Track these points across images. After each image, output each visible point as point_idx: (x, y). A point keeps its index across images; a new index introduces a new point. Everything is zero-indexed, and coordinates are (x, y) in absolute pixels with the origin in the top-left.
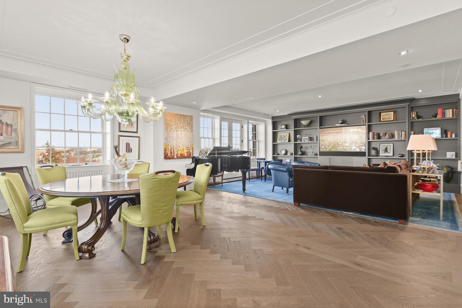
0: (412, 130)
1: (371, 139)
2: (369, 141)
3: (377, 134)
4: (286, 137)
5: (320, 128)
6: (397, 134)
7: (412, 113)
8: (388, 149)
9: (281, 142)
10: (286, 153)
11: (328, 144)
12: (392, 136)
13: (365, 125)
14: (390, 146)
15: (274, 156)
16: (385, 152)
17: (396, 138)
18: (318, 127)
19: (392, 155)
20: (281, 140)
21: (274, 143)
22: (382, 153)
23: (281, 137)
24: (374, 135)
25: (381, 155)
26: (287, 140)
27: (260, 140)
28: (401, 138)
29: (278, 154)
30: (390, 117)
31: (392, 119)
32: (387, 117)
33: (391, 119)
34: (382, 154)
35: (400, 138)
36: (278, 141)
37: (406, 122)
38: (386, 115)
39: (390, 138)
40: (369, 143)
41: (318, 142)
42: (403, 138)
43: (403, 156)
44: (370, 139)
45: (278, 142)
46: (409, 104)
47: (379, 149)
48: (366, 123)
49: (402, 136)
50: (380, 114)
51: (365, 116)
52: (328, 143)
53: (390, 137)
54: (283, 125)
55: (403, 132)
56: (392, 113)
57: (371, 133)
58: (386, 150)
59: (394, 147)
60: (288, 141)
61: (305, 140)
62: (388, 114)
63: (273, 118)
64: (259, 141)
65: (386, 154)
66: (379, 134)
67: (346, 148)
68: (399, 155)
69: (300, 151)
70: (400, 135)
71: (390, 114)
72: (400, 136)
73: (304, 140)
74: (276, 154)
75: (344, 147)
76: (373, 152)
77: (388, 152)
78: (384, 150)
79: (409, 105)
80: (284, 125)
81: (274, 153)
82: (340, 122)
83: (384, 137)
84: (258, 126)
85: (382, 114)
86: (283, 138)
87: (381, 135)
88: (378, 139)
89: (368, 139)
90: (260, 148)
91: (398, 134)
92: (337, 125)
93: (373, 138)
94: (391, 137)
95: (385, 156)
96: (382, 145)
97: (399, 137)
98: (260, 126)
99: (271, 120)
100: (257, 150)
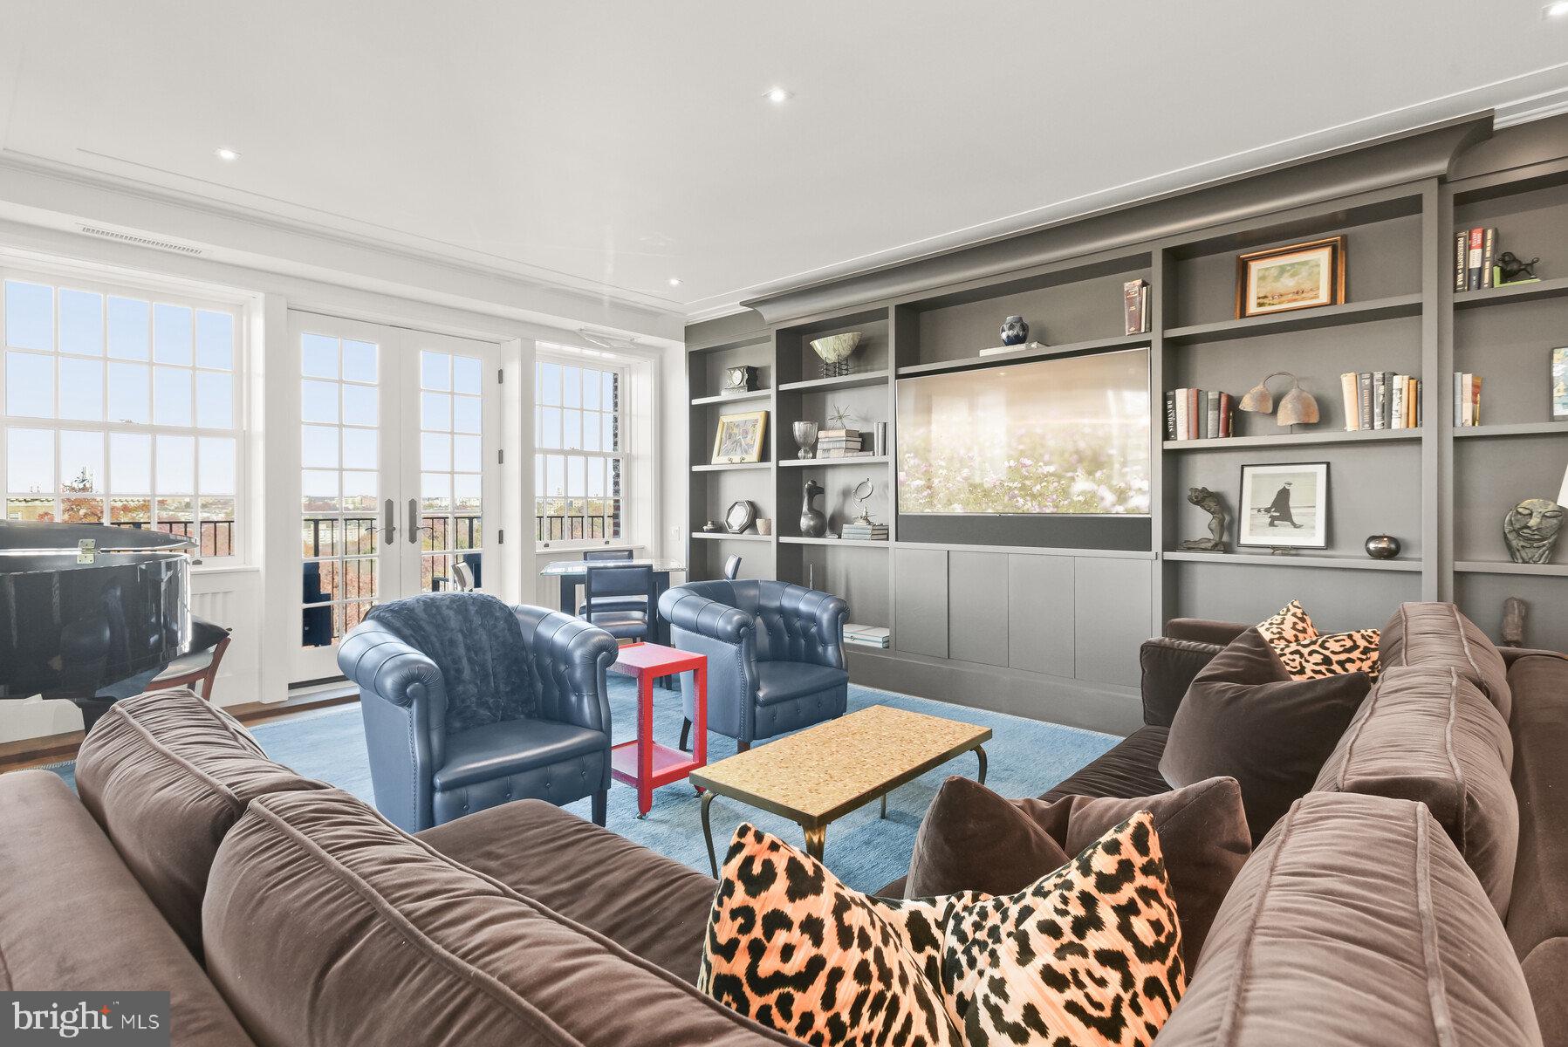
0: (1460, 366)
1: (1182, 439)
2: (1170, 445)
3: (1224, 400)
5: (898, 377)
6: (1359, 395)
7: (1461, 242)
8: (1291, 504)
9: (728, 459)
10: (750, 524)
11: (941, 467)
12: (1325, 413)
13: (1148, 344)
14: (1308, 485)
15: (696, 535)
16: (1272, 524)
17: (1352, 423)
18: (890, 372)
19: (1319, 540)
20: (729, 453)
21: (695, 469)
22: (1253, 528)
23: (729, 435)
24: (1203, 405)
25: (1246, 537)
26: (755, 453)
27: (633, 452)
28: (1387, 424)
29: (719, 529)
30: (1307, 286)
31: (1324, 296)
32: (1288, 283)
33: (1316, 297)
34: (1254, 531)
35: (1378, 424)
36: (715, 459)
37: (1416, 310)
38: (1282, 270)
39: (1306, 426)
40: (1174, 461)
41: (890, 458)
42: (1397, 423)
43: (1393, 551)
44: (1175, 433)
45: (718, 459)
46: (1441, 166)
47: (1234, 502)
48: (1150, 329)
49: (1395, 407)
50: (1243, 269)
51: (1144, 284)
52: (943, 464)
53: (1307, 414)
54: (734, 369)
55: (1399, 382)
56: (1323, 257)
57: (1181, 395)
58: (1281, 508)
59: (1334, 485)
60: (757, 458)
61: (831, 450)
62: (1292, 265)
63: (691, 332)
64: (629, 459)
65: (1284, 536)
66: (1233, 403)
67: (1038, 487)
68: (1372, 546)
69: (811, 509)
70: (1378, 400)
71: (1305, 263)
72: (1377, 410)
73: (826, 446)
74: (707, 526)
75: (1028, 483)
76: (1200, 522)
77: (1295, 519)
78: (1267, 510)
79: (1442, 180)
80: (739, 368)
81: (695, 523)
82: (1004, 336)
83: (1268, 421)
84: (627, 376)
85: (1255, 268)
86: (740, 441)
87: (1247, 405)
88: (1227, 435)
89: (1167, 436)
90: (636, 492)
91: (1366, 393)
92: (987, 353)
93: (1198, 431)
94: (1315, 419)
95: (1274, 548)
96: (1255, 476)
97: (1367, 418)
98: (634, 378)
99: (683, 345)
100: (622, 504)
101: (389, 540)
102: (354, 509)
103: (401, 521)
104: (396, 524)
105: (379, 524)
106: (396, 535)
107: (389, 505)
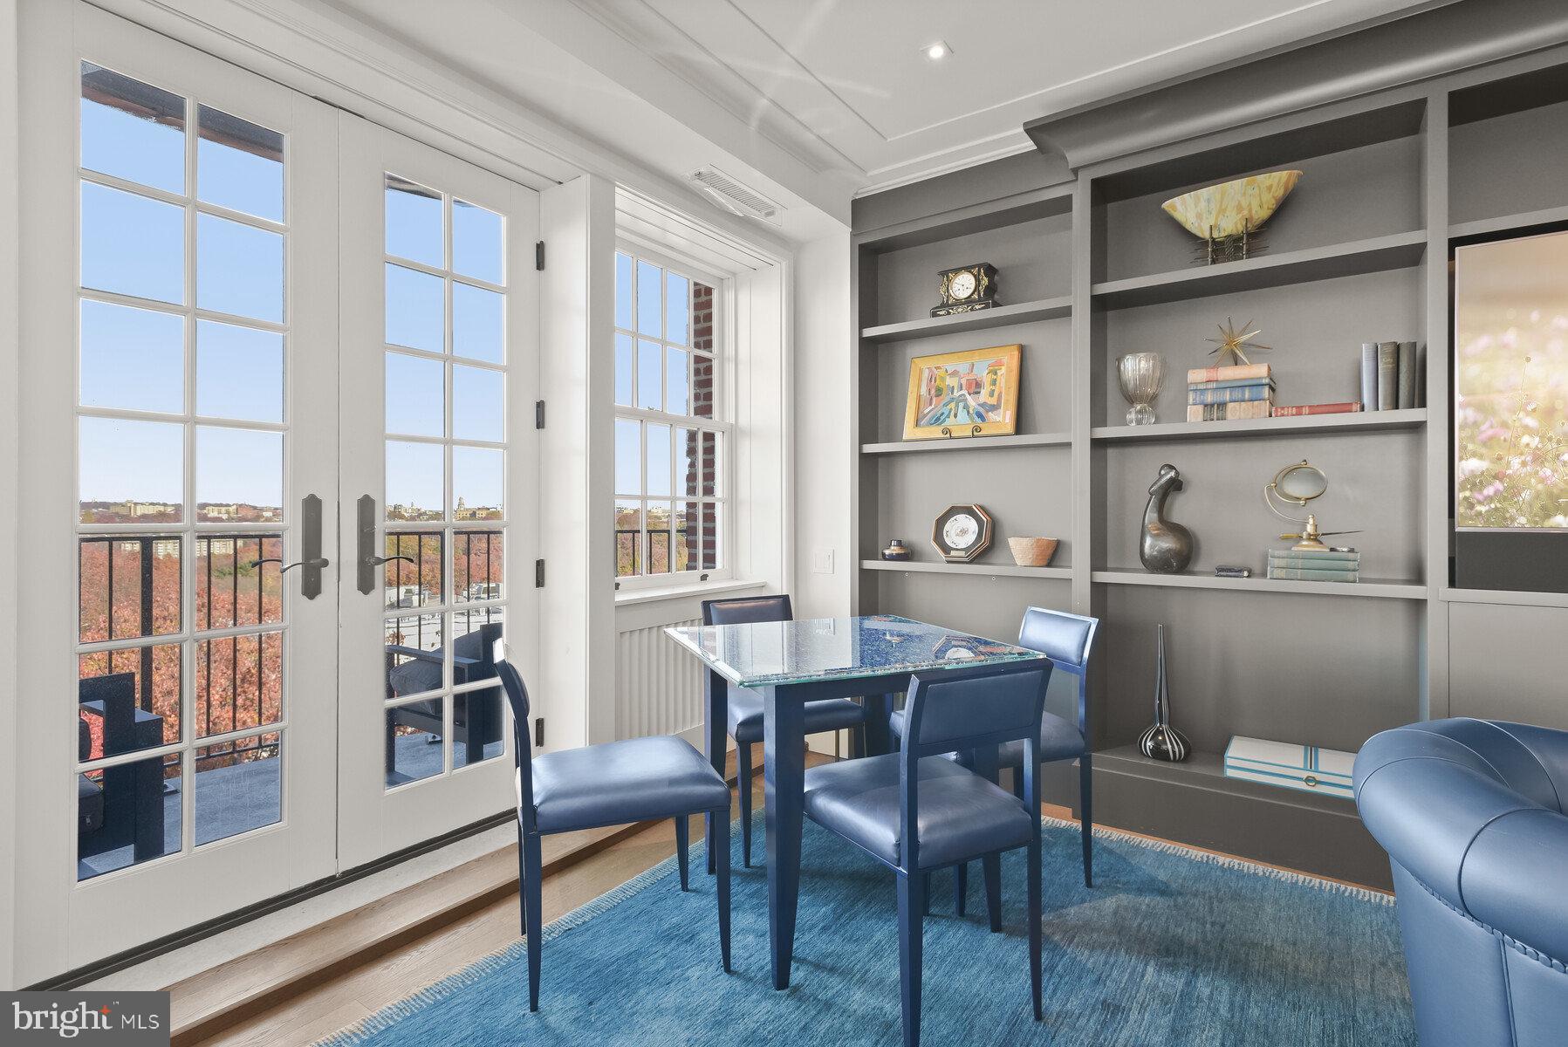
4: (984, 392)
9: (936, 432)
10: (988, 546)
20: (937, 420)
21: (870, 448)
23: (939, 392)
26: (1004, 418)
27: (743, 421)
29: (908, 554)
36: (908, 430)
45: (912, 433)
54: (957, 271)
60: (1010, 428)
61: (1222, 406)
63: (861, 209)
64: (734, 433)
73: (1209, 398)
74: (894, 550)
80: (968, 269)
81: (867, 547)
84: (730, 296)
86: (962, 399)
90: (744, 491)
98: (744, 298)
99: (846, 231)
100: (719, 512)
101: (312, 588)
102: (230, 519)
103: (341, 545)
104: (328, 551)
105: (292, 550)
106: (328, 575)
107: (312, 507)
